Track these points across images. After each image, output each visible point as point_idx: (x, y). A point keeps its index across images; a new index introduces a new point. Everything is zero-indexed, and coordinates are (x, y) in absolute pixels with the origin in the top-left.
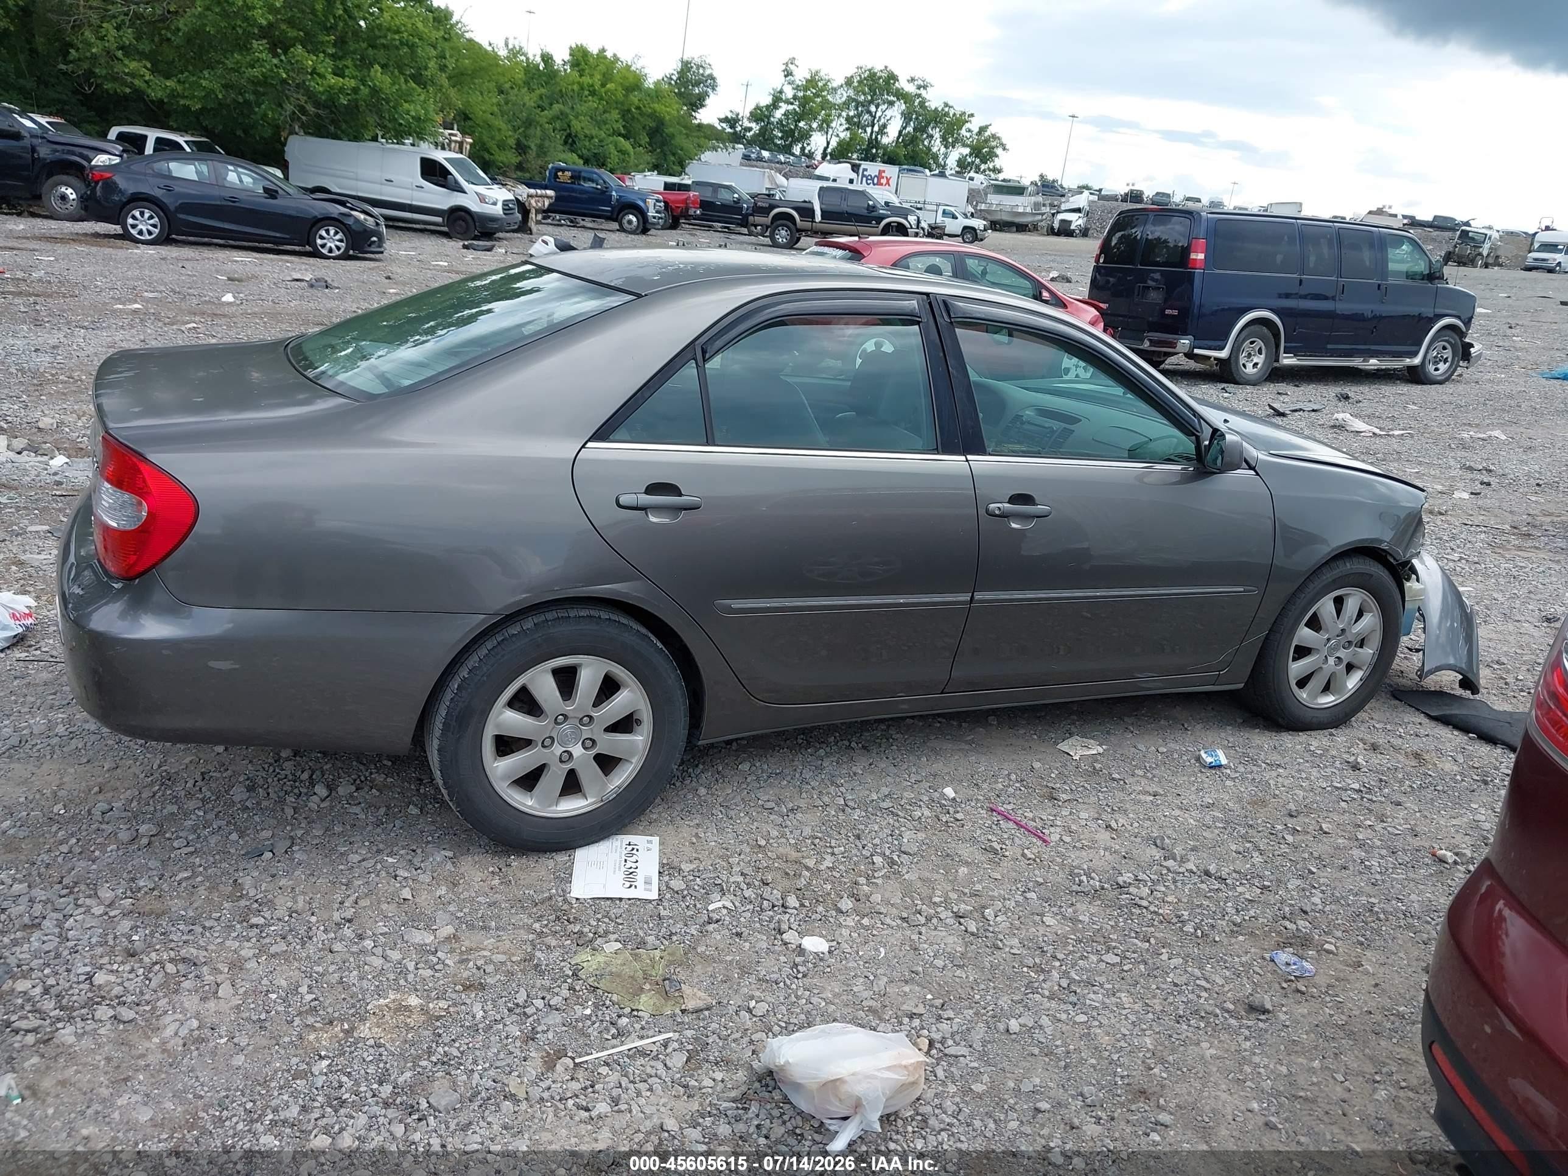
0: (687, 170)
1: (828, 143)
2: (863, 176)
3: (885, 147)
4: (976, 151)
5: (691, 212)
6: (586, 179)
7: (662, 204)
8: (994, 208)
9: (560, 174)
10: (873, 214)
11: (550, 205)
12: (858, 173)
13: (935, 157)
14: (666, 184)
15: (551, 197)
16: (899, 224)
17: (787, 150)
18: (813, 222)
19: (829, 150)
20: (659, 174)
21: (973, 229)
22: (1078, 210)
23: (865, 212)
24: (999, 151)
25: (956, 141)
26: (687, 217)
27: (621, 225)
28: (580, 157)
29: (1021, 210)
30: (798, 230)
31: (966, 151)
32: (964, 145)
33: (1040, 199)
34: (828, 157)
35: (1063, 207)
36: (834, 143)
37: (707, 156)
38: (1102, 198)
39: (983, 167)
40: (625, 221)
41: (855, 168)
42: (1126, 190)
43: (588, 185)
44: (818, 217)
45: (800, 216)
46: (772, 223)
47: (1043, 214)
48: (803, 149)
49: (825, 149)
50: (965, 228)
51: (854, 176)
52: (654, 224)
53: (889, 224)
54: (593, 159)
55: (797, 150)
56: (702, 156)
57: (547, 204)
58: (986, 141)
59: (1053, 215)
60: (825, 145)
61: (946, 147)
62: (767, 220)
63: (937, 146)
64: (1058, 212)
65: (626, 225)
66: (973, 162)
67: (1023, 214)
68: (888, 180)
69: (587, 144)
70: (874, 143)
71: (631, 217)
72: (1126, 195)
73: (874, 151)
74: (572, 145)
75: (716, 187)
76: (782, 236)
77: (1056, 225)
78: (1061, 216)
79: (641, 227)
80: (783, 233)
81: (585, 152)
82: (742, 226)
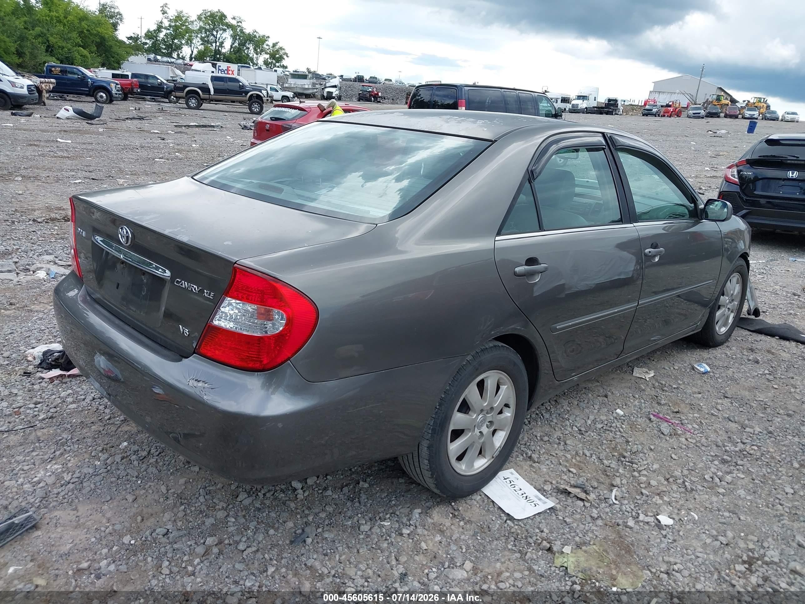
0: (122, 66)
1: (192, 52)
2: (219, 70)
3: (224, 54)
4: (273, 56)
5: (135, 90)
6: (70, 73)
7: (119, 86)
8: (293, 86)
9: (53, 69)
10: (242, 90)
11: (53, 88)
12: (216, 68)
13: (252, 60)
14: (113, 74)
15: (54, 83)
16: (257, 95)
17: (170, 55)
18: (210, 94)
19: (193, 56)
20: (107, 69)
21: (287, 97)
22: (335, 86)
23: (238, 89)
24: (285, 57)
25: (262, 51)
26: (132, 93)
27: (96, 99)
28: (58, 59)
29: (306, 87)
30: (202, 99)
31: (267, 56)
32: (266, 53)
33: (315, 81)
34: (193, 60)
35: (328, 85)
36: (195, 52)
37: (132, 58)
38: (344, 80)
39: (277, 64)
40: (98, 96)
41: (214, 65)
42: (355, 75)
43: (70, 76)
44: (212, 92)
45: (202, 91)
46: (186, 96)
47: (317, 89)
48: (178, 55)
49: (191, 55)
50: (283, 97)
51: (214, 69)
52: (116, 98)
53: (252, 95)
54: (65, 60)
55: (175, 55)
56: (129, 59)
57: (51, 87)
58: (277, 51)
59: (323, 89)
60: (191, 53)
61: (257, 54)
62: (183, 94)
63: (252, 53)
64: (325, 88)
65: (99, 99)
66: (272, 62)
67: (308, 89)
68: (233, 72)
69: (60, 51)
70: (217, 52)
71: (102, 94)
72: (356, 78)
73: (218, 56)
74: (51, 52)
75: (147, 77)
76: (193, 102)
77: (325, 94)
78: (327, 90)
79: (109, 98)
80: (193, 101)
81: (60, 56)
82: (165, 98)
